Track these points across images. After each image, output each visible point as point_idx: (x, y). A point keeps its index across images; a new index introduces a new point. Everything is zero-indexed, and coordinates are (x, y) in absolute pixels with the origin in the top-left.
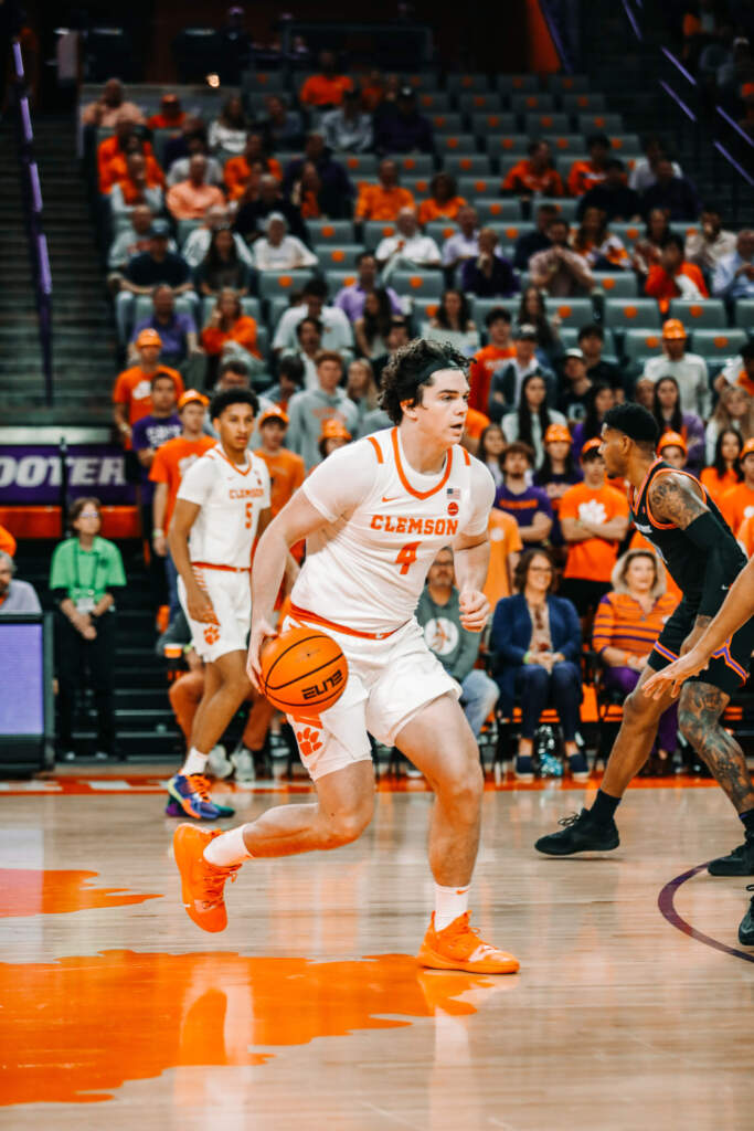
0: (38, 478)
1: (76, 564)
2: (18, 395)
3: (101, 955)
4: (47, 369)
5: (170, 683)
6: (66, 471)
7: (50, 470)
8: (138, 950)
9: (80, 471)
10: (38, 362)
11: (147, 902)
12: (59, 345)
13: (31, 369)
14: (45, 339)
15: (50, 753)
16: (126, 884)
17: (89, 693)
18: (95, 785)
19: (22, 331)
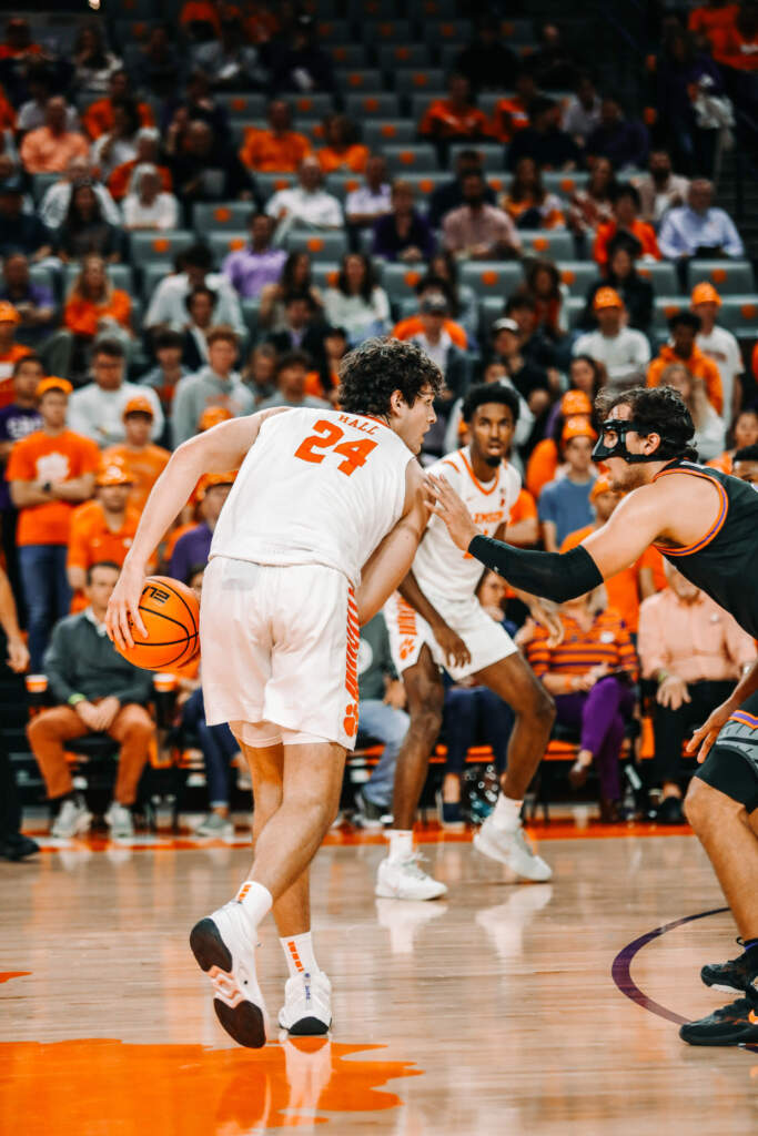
11: (12, 981)
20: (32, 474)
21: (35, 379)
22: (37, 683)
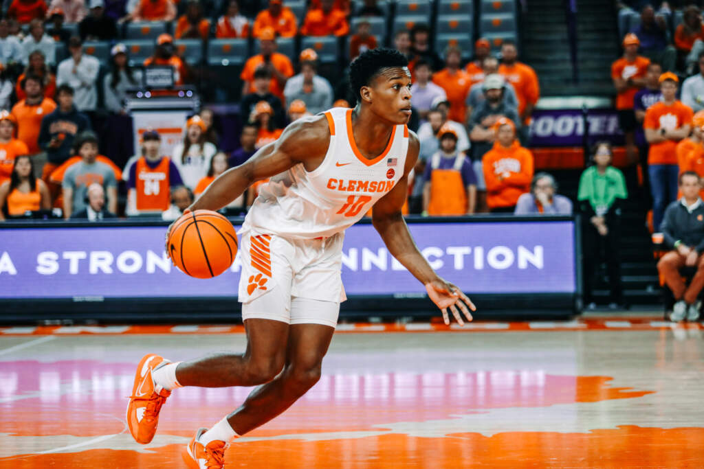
0: (569, 130)
1: (595, 184)
2: (556, 78)
3: (618, 428)
4: (574, 60)
5: (658, 259)
6: (587, 125)
7: (576, 125)
8: (642, 425)
9: (595, 124)
10: (568, 56)
11: (646, 396)
12: (581, 45)
13: (563, 61)
14: (573, 41)
15: (579, 304)
16: (631, 384)
17: (604, 266)
18: (609, 324)
19: (557, 37)
20: (656, 125)
21: (657, 75)
22: (658, 238)
